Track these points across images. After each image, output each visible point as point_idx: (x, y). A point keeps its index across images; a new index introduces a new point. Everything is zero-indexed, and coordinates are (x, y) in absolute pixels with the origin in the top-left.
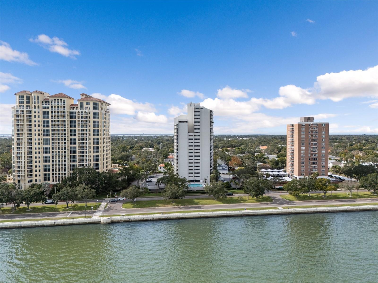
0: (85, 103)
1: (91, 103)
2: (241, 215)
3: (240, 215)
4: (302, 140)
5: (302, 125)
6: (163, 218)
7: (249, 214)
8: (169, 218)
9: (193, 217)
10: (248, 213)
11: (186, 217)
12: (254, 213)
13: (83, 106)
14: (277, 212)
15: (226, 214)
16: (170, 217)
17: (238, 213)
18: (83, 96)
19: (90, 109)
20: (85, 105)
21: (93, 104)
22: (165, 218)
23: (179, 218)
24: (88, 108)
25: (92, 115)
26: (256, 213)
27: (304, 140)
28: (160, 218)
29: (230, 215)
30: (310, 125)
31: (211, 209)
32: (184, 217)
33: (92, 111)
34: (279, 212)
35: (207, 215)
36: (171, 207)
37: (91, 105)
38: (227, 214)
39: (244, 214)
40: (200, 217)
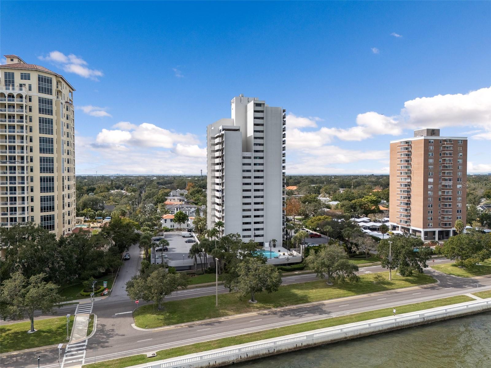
0: (17, 75)
1: (34, 77)
2: (423, 322)
3: (421, 322)
4: (429, 167)
5: (430, 142)
6: (264, 352)
7: (436, 319)
8: (277, 352)
9: (331, 341)
10: (434, 317)
11: (315, 344)
12: (445, 316)
13: (13, 82)
14: (481, 309)
15: (395, 326)
16: (280, 348)
17: (417, 319)
18: (12, 60)
19: (30, 89)
20: (18, 80)
21: (39, 78)
22: (267, 352)
23: (300, 347)
24: (27, 86)
25: (35, 104)
26: (448, 315)
27: (433, 167)
28: (256, 353)
29: (403, 326)
30: (441, 142)
31: (348, 313)
32: (311, 342)
33: (35, 94)
34: (484, 308)
35: (358, 333)
37: (34, 81)
38: (397, 325)
39: (429, 321)
40: (346, 338)
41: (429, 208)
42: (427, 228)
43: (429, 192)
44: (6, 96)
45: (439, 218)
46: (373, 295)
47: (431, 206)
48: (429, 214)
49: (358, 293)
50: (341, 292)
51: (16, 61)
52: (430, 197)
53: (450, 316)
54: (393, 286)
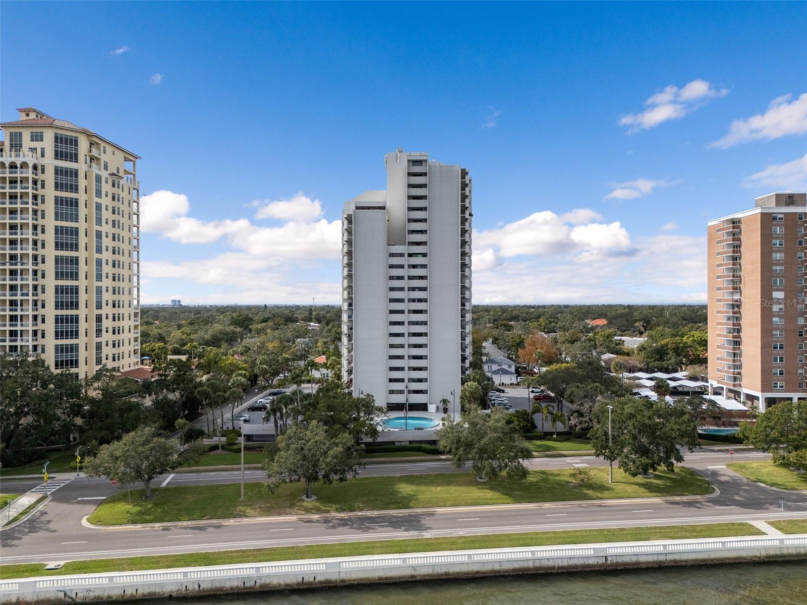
0: (26, 135)
1: (49, 136)
2: (602, 565)
3: (598, 565)
4: (774, 268)
5: (775, 219)
6: (235, 584)
7: (637, 563)
8: (261, 586)
9: (380, 579)
10: (634, 559)
11: (343, 581)
12: (662, 558)
13: (20, 145)
14: (763, 553)
15: (531, 565)
16: (268, 581)
17: (588, 557)
18: (28, 115)
19: (43, 156)
20: (27, 142)
21: (56, 138)
22: (240, 584)
23: (309, 583)
24: (39, 151)
25: (49, 177)
26: (669, 558)
27: (782, 268)
28: (218, 585)
29: (553, 568)
30: (801, 218)
31: (461, 532)
32: (334, 577)
33: (50, 162)
34: (772, 552)
35: (444, 570)
36: (294, 518)
37: (48, 143)
38: (537, 564)
39: (617, 564)
40: (413, 576)
41: (775, 352)
42: (771, 391)
43: (775, 319)
44: (7, 165)
45: (800, 371)
46: (548, 505)
47: (781, 348)
48: (775, 364)
49: (518, 500)
50: (489, 494)
51: (33, 116)
52: (777, 329)
53: (675, 561)
54: (606, 494)
